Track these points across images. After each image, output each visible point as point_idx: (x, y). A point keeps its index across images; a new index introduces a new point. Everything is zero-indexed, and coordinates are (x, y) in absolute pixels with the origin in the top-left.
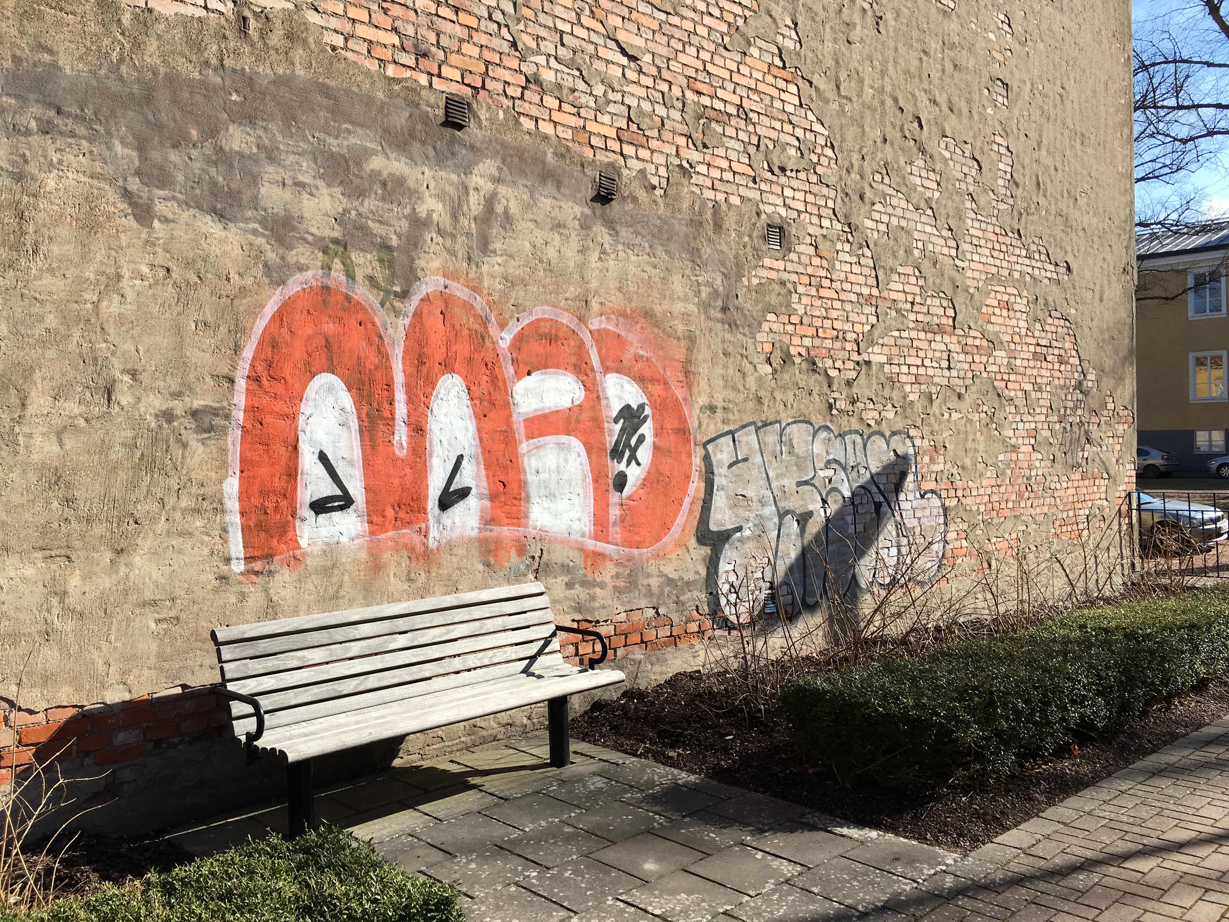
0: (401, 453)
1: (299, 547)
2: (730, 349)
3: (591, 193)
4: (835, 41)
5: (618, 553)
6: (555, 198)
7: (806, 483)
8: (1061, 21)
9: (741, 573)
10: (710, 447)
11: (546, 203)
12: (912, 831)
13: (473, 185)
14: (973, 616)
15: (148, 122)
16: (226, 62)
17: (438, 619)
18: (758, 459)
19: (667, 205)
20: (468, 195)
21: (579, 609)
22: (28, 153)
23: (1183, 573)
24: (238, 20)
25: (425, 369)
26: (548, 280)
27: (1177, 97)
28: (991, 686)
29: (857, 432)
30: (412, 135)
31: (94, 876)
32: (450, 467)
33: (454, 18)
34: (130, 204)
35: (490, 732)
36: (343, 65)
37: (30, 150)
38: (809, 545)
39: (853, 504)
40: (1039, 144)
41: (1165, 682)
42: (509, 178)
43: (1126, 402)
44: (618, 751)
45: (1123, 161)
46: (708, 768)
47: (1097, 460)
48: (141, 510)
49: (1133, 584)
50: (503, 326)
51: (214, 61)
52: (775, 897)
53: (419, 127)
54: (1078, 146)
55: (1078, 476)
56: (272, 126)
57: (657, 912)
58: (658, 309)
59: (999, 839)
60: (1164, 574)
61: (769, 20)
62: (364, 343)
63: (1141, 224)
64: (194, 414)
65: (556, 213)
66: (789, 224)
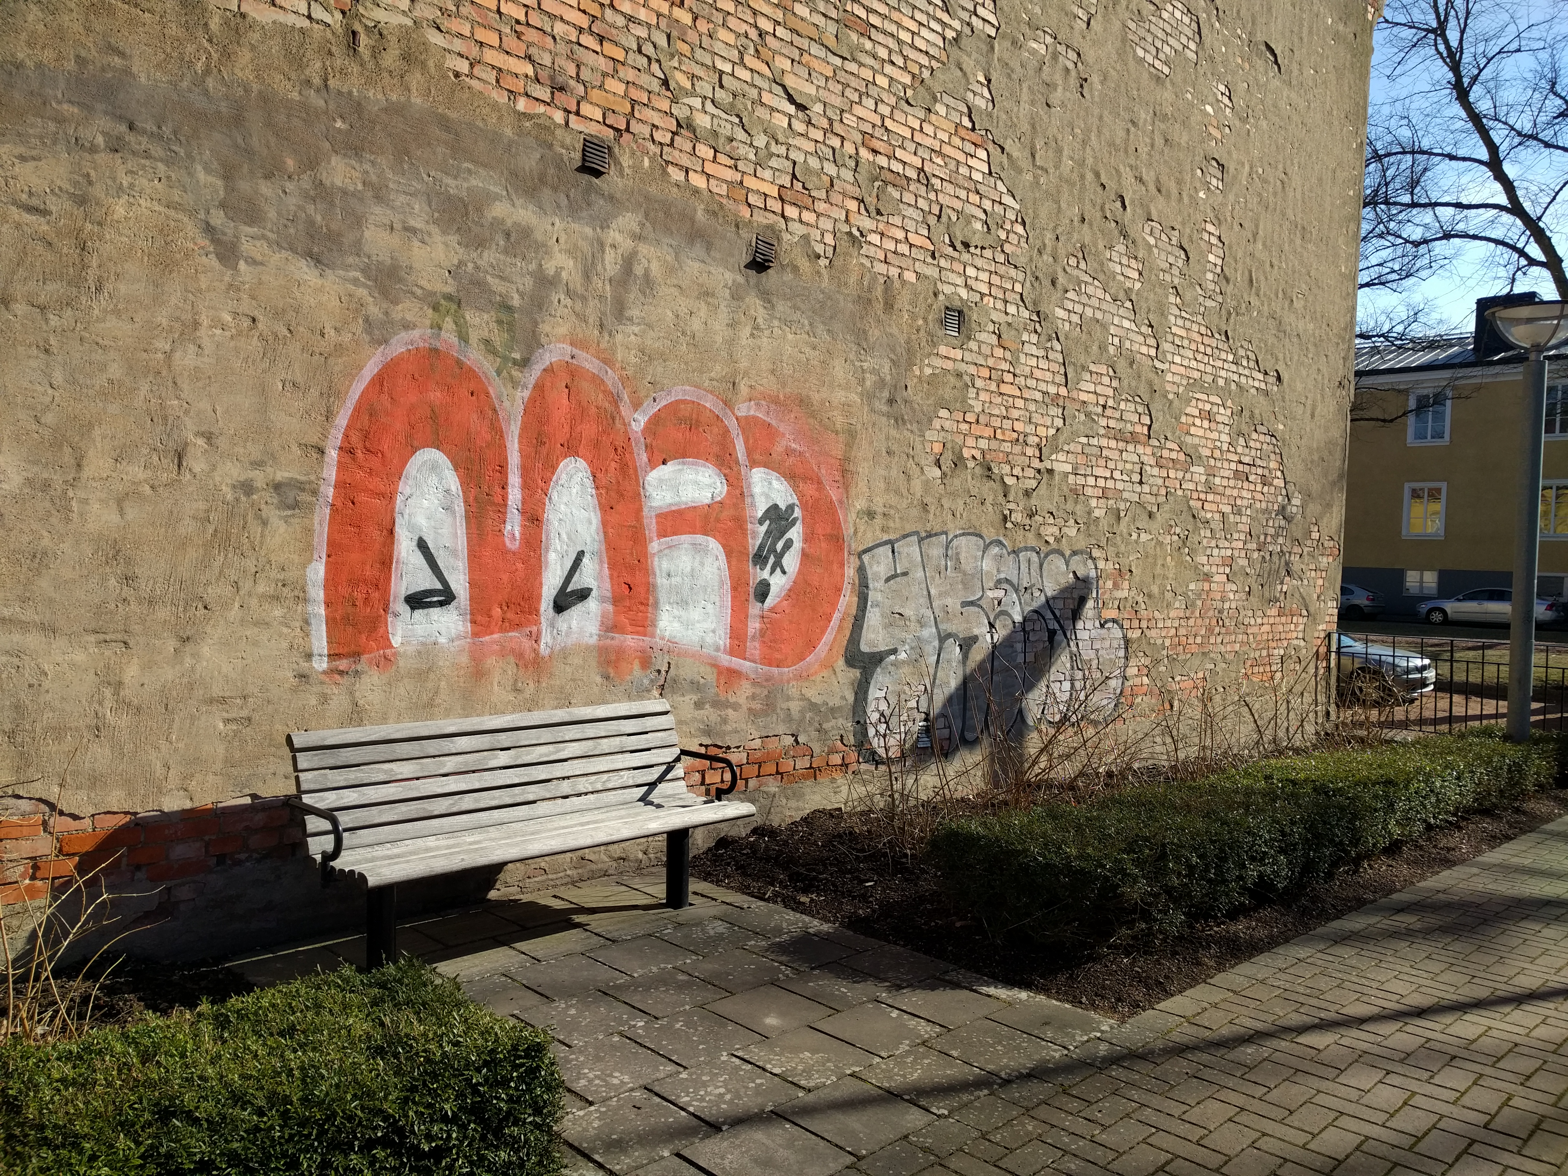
0: (513, 545)
1: (390, 646)
2: (894, 448)
3: (746, 259)
4: (1033, 103)
5: (756, 672)
6: (703, 262)
7: (972, 603)
8: (1288, 97)
9: (893, 701)
10: (866, 558)
11: (692, 267)
12: (1066, 993)
13: (610, 241)
14: (1150, 762)
15: (237, 146)
16: (331, 83)
17: (546, 735)
18: (920, 574)
19: (832, 278)
20: (603, 252)
21: (708, 732)
22: (93, 173)
23: (1381, 725)
24: (346, 34)
25: (544, 450)
26: (691, 356)
27: (1412, 194)
28: (1164, 837)
29: (1033, 549)
30: (542, 179)
31: (138, 1006)
32: (569, 564)
33: (598, 49)
34: (212, 241)
35: (600, 866)
36: (466, 95)
37: (95, 169)
38: (972, 674)
39: (1024, 630)
40: (1255, 235)
41: (1355, 842)
42: (652, 235)
43: (1333, 531)
44: (744, 893)
45: (1347, 260)
46: (843, 917)
47: (1297, 595)
48: (212, 593)
49: (1327, 734)
50: (636, 405)
51: (317, 81)
52: (909, 1060)
53: (551, 171)
54: (1298, 241)
55: (1274, 612)
56: (382, 160)
57: (777, 1071)
58: (816, 397)
59: (1162, 1006)
60: (1361, 725)
61: (959, 73)
62: (475, 416)
63: (1362, 336)
64: (277, 487)
65: (703, 279)
66: (970, 308)
